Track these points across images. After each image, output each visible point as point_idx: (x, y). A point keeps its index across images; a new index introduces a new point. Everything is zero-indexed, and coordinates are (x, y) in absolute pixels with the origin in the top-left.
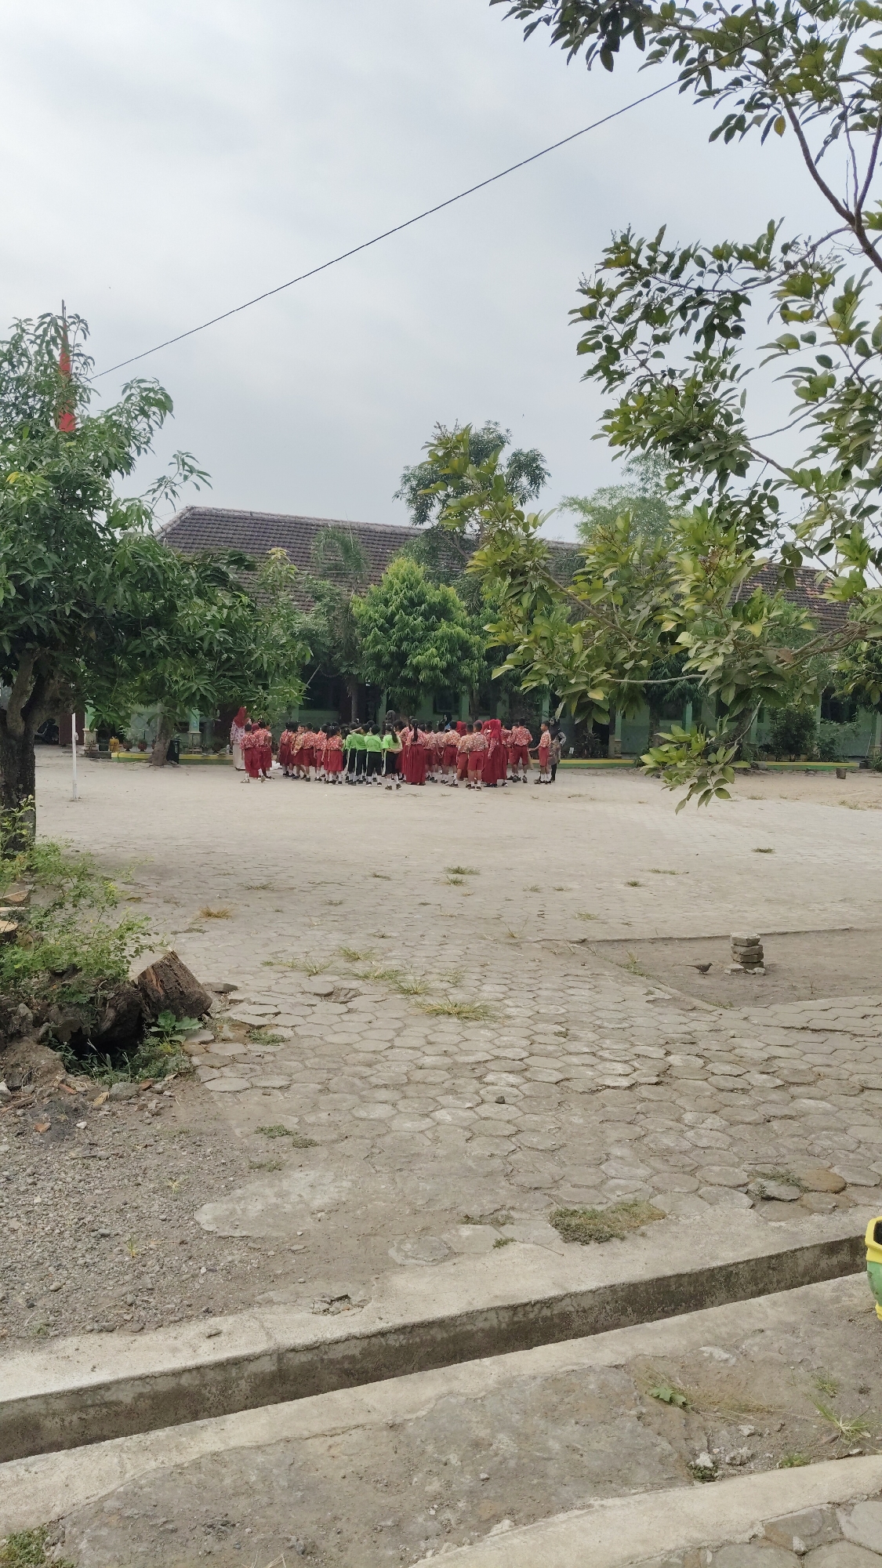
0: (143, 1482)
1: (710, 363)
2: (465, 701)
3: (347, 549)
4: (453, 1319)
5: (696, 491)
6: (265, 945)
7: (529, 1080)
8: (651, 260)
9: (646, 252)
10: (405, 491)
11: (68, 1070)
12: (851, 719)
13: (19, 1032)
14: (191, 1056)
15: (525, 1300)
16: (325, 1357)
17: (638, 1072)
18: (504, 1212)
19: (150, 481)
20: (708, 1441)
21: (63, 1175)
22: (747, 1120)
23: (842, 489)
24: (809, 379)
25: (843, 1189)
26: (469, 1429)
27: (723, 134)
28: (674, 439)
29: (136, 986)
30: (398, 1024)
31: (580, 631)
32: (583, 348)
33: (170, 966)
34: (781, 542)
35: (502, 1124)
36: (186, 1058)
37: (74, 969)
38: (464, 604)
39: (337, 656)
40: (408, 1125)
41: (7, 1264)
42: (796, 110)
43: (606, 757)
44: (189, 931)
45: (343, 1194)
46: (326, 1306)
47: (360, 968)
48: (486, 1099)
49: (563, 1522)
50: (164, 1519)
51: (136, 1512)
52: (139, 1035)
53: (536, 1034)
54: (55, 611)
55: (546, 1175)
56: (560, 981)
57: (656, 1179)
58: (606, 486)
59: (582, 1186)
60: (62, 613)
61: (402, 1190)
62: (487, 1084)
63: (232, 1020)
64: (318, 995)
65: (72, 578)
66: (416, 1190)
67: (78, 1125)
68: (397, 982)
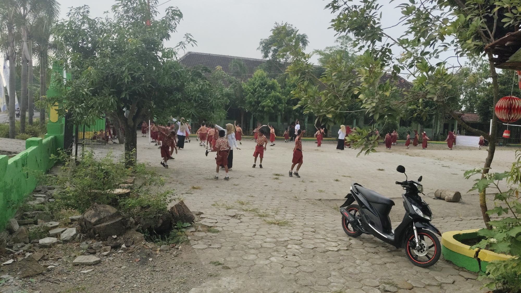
1: (369, 4)
2: (279, 118)
3: (241, 66)
5: (363, 46)
6: (212, 199)
7: (303, 248)
10: (261, 47)
11: (146, 240)
12: (410, 126)
13: (130, 227)
14: (188, 236)
17: (340, 246)
19: (177, 43)
21: (144, 277)
22: (378, 263)
23: (417, 46)
24: (407, 8)
25: (412, 288)
28: (356, 29)
29: (169, 212)
30: (258, 227)
31: (324, 94)
33: (181, 206)
34: (393, 65)
35: (293, 263)
36: (186, 237)
37: (149, 206)
38: (280, 85)
39: (237, 102)
40: (262, 262)
44: (187, 193)
45: (240, 286)
47: (244, 207)
48: (288, 254)
52: (170, 228)
53: (305, 231)
54: (144, 85)
55: (309, 281)
56: (312, 213)
57: (347, 283)
58: (329, 46)
59: (322, 285)
60: (146, 86)
61: (260, 285)
62: (288, 249)
63: (202, 224)
64: (230, 216)
65: (150, 74)
66: (265, 285)
67: (149, 259)
68: (257, 212)
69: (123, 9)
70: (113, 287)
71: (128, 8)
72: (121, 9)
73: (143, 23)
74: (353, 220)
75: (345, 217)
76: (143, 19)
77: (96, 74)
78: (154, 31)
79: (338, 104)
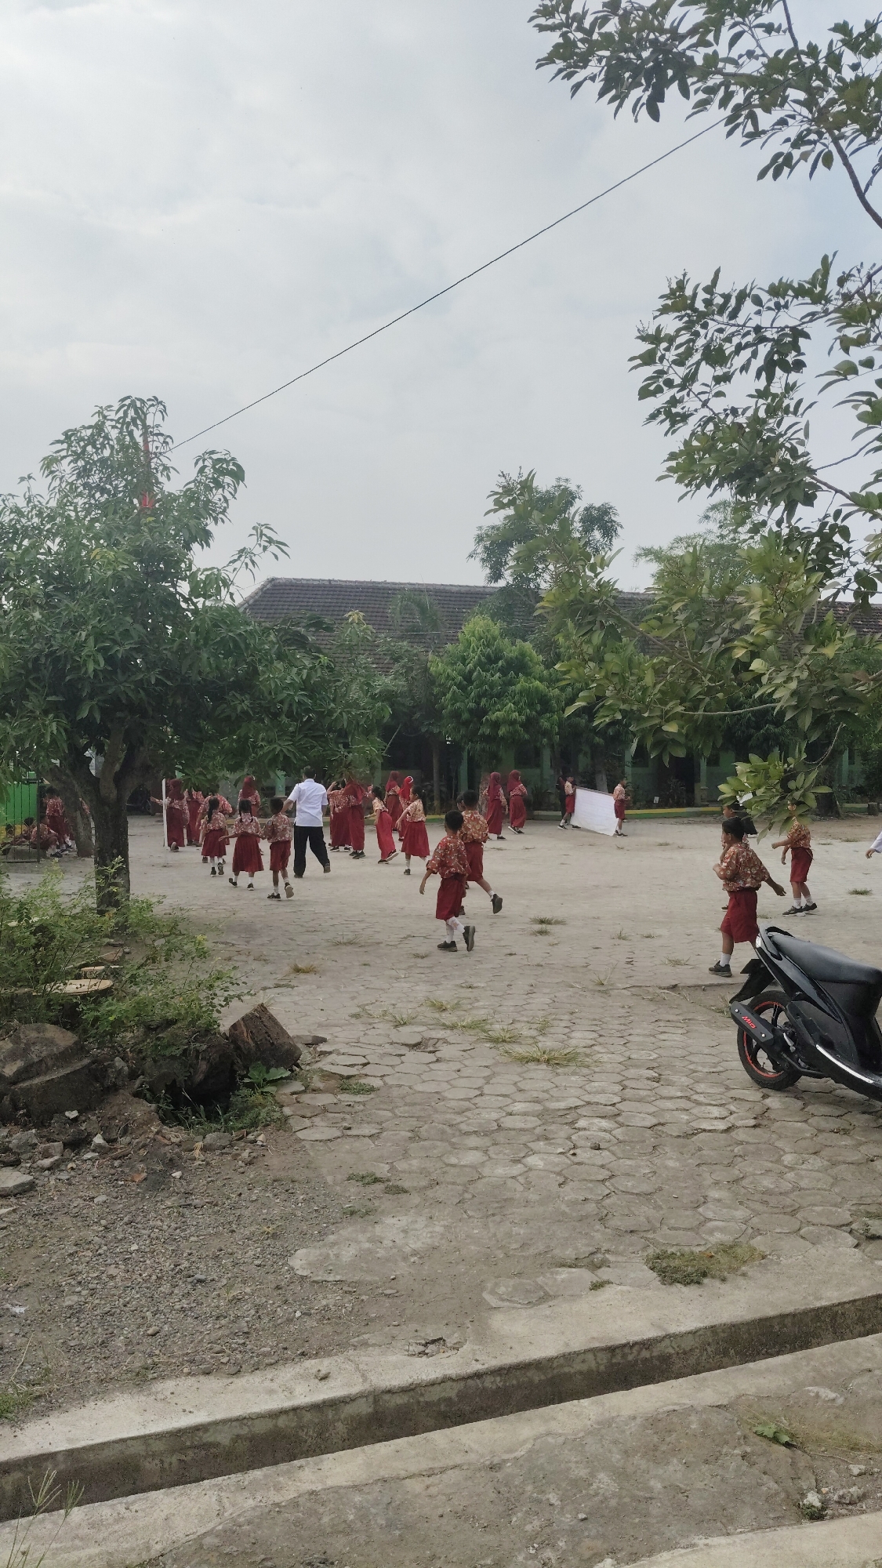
0: (242, 1519)
1: (773, 400)
2: (547, 755)
3: (423, 609)
4: (551, 1360)
5: (764, 523)
6: (353, 998)
7: (621, 1125)
8: (708, 303)
9: (702, 295)
10: (479, 551)
11: (163, 1122)
13: (115, 1085)
14: (283, 1106)
15: (624, 1341)
16: (421, 1399)
17: (735, 1115)
18: (600, 1256)
19: (232, 552)
20: (816, 1480)
21: (159, 1223)
22: (849, 1160)
24: (869, 403)
26: (569, 1469)
27: (771, 172)
28: (739, 475)
29: (227, 1039)
30: (487, 1072)
31: (653, 666)
32: (644, 393)
33: (260, 1019)
34: (854, 571)
35: (595, 1169)
36: (277, 1109)
37: (170, 1023)
38: (541, 658)
39: (417, 715)
40: (500, 1171)
41: (107, 1309)
42: (843, 143)
43: (690, 804)
44: (278, 986)
45: (436, 1240)
46: (422, 1348)
47: (448, 1018)
48: (578, 1144)
49: (666, 1561)
50: (263, 1557)
51: (235, 1549)
52: (232, 1086)
53: (628, 1079)
54: (142, 680)
55: (642, 1219)
56: (651, 1027)
57: (755, 1220)
58: (683, 535)
59: (679, 1229)
60: (149, 682)
61: (495, 1235)
62: (579, 1129)
63: (322, 1071)
64: (406, 1045)
65: (158, 648)
66: (509, 1235)
67: (173, 1175)
68: (485, 1031)
69: (72, 465)
70: (71, 1255)
71: (87, 463)
72: (66, 467)
73: (131, 502)
74: (771, 1036)
75: (748, 1030)
76: (133, 490)
77: (5, 655)
78: (164, 522)
79: (699, 694)
